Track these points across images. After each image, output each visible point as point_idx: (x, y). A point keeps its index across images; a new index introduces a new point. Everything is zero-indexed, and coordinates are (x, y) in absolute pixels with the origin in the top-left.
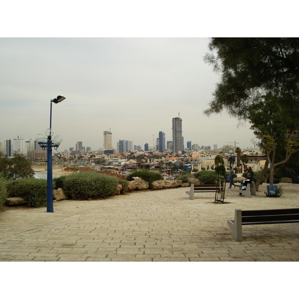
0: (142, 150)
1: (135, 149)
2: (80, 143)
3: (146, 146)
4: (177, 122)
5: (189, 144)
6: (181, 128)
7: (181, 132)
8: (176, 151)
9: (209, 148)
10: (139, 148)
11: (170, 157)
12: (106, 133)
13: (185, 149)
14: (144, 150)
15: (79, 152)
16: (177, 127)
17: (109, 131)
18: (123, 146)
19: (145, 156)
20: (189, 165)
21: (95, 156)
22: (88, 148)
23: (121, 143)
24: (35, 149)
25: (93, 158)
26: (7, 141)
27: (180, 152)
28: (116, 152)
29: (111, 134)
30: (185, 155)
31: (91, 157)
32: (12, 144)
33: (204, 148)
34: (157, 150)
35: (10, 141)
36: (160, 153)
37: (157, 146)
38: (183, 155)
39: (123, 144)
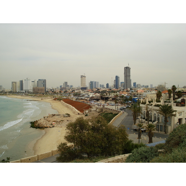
0: (105, 88)
1: (100, 87)
2: (66, 83)
3: (107, 85)
4: (127, 70)
5: (135, 84)
6: (130, 73)
7: (130, 76)
8: (126, 88)
9: (148, 86)
10: (103, 86)
11: (122, 92)
12: (82, 77)
13: (132, 87)
14: (106, 87)
15: (65, 88)
16: (127, 73)
17: (84, 75)
18: (92, 85)
19: (106, 91)
20: (136, 97)
21: (75, 91)
22: (71, 86)
23: (91, 83)
24: (38, 86)
25: (73, 92)
26: (20, 81)
27: (129, 89)
28: (88, 89)
29: (85, 77)
30: (132, 91)
31: (72, 91)
32: (23, 83)
33: (144, 86)
34: (114, 87)
35: (22, 81)
36: (116, 89)
37: (114, 85)
38: (131, 91)
39: (92, 84)
